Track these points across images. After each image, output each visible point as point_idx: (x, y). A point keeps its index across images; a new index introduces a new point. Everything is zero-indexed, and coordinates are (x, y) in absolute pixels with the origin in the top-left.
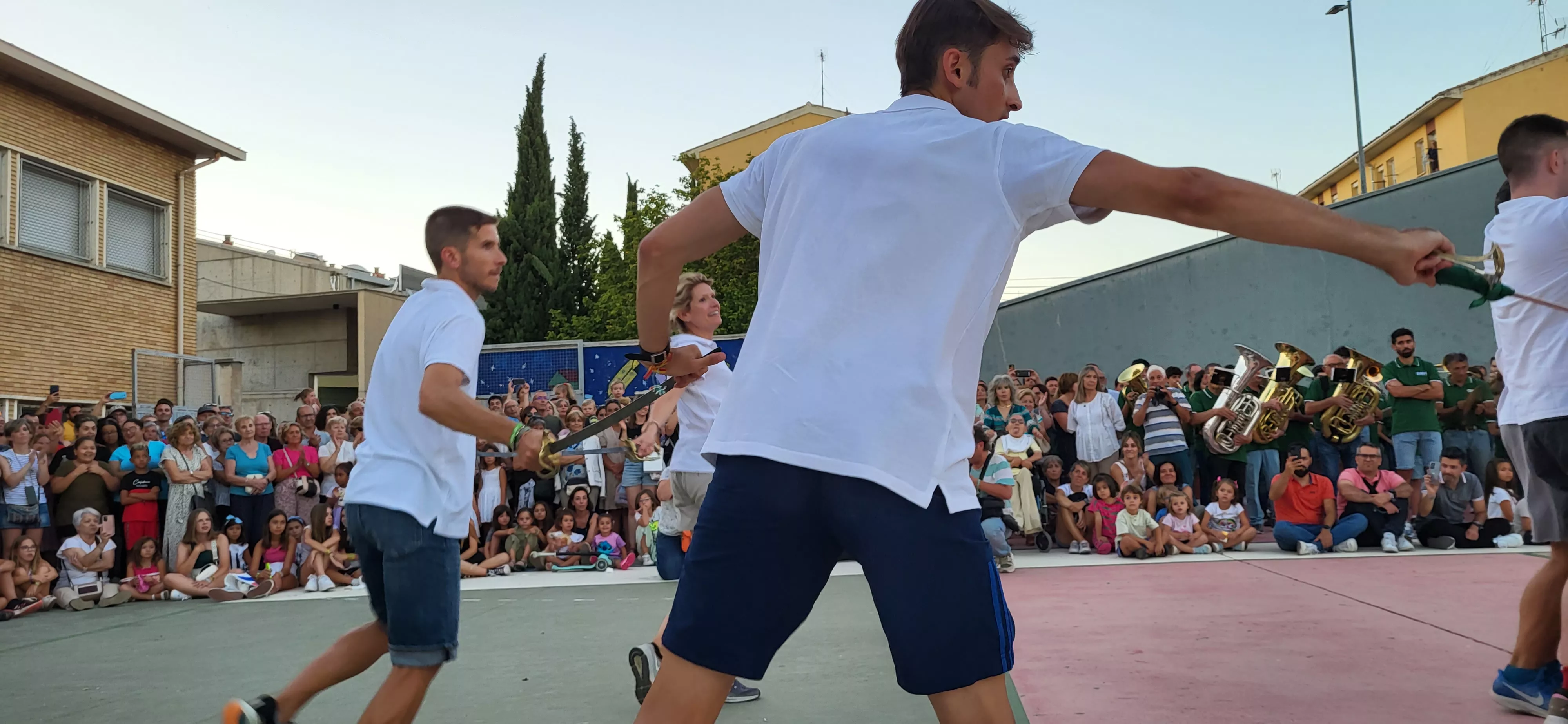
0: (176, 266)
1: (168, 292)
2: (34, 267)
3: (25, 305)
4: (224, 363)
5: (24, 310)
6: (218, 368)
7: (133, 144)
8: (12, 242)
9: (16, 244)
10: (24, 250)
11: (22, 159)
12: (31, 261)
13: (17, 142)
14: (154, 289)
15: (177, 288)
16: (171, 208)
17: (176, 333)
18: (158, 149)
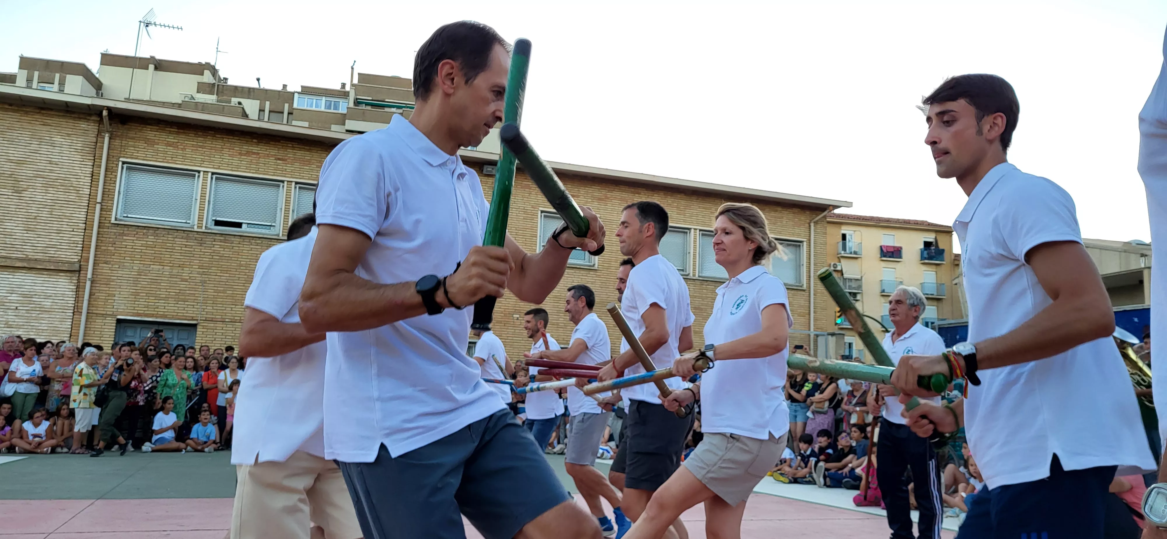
0: (809, 277)
1: (804, 293)
2: (708, 286)
3: (702, 307)
4: (833, 334)
5: (702, 309)
6: (830, 337)
7: (776, 211)
8: (694, 275)
9: (697, 276)
10: (701, 279)
11: (701, 232)
12: (706, 284)
13: (698, 224)
14: (792, 292)
15: (810, 291)
16: (805, 243)
17: (810, 317)
18: (796, 210)
